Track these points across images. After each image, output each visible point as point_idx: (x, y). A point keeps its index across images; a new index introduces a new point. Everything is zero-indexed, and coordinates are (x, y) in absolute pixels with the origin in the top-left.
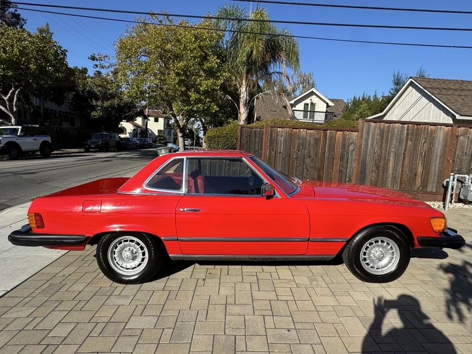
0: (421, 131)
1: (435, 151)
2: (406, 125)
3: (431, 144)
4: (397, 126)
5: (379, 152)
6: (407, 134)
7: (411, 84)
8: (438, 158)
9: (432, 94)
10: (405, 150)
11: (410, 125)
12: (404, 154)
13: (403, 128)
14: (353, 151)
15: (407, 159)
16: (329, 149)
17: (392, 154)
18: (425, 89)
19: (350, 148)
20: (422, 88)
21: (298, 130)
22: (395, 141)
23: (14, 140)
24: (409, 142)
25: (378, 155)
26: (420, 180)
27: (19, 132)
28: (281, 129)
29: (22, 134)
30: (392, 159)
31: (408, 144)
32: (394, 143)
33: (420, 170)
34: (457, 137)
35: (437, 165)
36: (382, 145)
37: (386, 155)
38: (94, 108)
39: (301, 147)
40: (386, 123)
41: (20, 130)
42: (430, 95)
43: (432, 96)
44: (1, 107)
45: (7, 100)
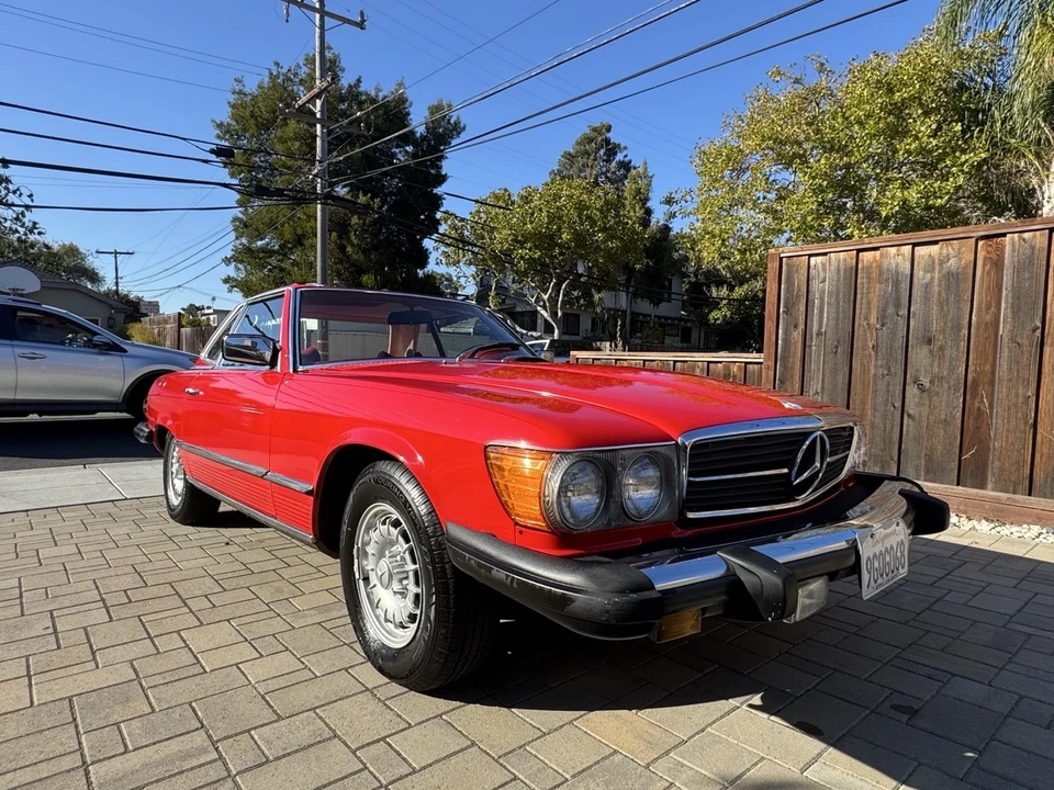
27: (546, 348)
41: (547, 345)
44: (543, 312)
45: (548, 299)
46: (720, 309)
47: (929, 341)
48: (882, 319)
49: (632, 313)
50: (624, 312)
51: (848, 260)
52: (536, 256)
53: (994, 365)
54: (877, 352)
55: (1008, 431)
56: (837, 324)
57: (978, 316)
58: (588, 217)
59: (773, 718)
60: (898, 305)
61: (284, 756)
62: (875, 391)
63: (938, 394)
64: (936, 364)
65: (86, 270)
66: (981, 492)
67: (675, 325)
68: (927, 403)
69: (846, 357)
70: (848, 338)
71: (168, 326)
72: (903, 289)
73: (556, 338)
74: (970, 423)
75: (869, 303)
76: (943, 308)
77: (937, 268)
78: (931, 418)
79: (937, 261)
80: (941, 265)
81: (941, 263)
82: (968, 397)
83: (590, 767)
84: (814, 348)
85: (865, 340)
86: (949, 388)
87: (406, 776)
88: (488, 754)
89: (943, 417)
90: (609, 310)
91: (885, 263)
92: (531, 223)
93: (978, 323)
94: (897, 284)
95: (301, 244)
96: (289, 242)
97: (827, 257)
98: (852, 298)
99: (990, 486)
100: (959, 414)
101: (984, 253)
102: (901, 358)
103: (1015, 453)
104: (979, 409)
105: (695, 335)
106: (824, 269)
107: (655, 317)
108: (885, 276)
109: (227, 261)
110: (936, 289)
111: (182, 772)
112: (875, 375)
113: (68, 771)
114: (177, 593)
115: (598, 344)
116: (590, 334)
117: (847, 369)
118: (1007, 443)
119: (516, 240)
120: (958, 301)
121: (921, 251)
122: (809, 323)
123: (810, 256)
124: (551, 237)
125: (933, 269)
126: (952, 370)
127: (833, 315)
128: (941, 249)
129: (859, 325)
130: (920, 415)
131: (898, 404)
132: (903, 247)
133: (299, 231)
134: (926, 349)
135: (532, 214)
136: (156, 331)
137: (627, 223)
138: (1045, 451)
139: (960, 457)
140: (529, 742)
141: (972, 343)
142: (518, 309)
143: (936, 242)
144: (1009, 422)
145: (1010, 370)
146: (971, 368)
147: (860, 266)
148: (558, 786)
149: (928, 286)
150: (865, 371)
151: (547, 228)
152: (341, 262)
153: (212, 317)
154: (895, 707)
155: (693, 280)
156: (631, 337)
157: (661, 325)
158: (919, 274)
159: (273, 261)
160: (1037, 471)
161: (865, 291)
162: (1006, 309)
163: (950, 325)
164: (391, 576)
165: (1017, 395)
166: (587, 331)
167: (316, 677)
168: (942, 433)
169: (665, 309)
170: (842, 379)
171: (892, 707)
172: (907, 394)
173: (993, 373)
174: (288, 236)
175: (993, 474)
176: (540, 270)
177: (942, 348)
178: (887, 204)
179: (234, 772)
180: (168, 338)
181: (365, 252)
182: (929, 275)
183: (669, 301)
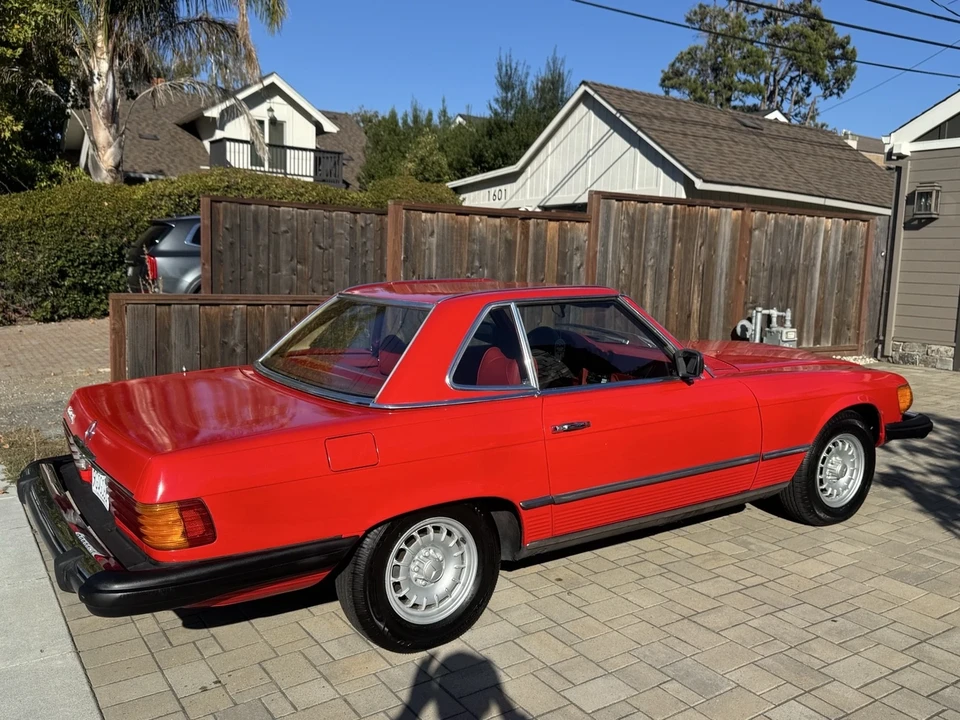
0: (696, 220)
1: (719, 261)
2: (671, 207)
3: (712, 247)
4: (657, 209)
5: (627, 269)
6: (674, 225)
7: (585, 98)
8: (724, 277)
9: (639, 128)
10: (671, 263)
11: (679, 206)
12: (671, 271)
13: (666, 212)
14: (579, 268)
15: (674, 282)
16: (535, 266)
17: (650, 273)
18: (622, 114)
19: (575, 262)
20: (614, 112)
21: (467, 218)
22: (653, 242)
24: (678, 245)
25: (625, 275)
26: (696, 326)
28: (429, 215)
30: (649, 283)
31: (676, 250)
32: (653, 247)
33: (696, 305)
34: (751, 232)
35: (722, 292)
36: (631, 252)
37: (639, 274)
39: (477, 264)
40: (639, 202)
42: (635, 129)
43: (640, 133)
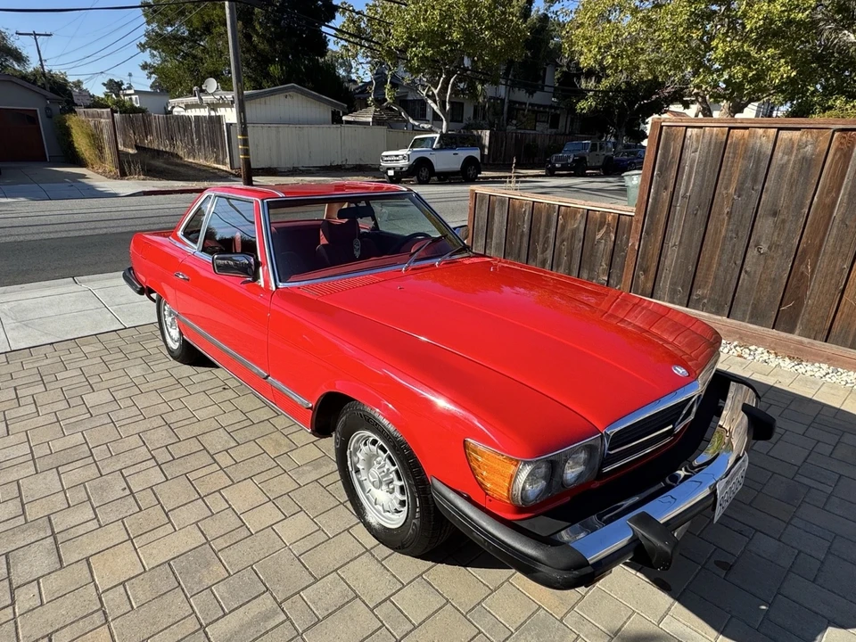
23: (427, 155)
27: (436, 142)
29: (441, 146)
38: (582, 94)
41: (437, 140)
44: (433, 105)
45: (438, 94)
46: (587, 100)
47: (775, 214)
48: (739, 191)
49: (510, 101)
50: (503, 100)
51: (720, 134)
52: (429, 54)
53: (822, 241)
54: (730, 218)
55: (821, 292)
56: (701, 190)
57: (819, 197)
58: (476, 14)
59: (638, 574)
60: (755, 181)
61: (329, 615)
62: (722, 250)
63: (772, 258)
64: (776, 234)
65: (10, 49)
66: (790, 336)
67: (546, 112)
68: (762, 263)
69: (705, 220)
70: (708, 204)
71: (102, 120)
72: (762, 165)
73: (444, 131)
74: (793, 282)
75: (731, 175)
76: (792, 187)
77: (795, 152)
78: (764, 276)
79: (795, 146)
80: (798, 150)
81: (800, 147)
82: (796, 263)
83: (525, 622)
84: (678, 208)
85: (723, 208)
86: (783, 254)
87: (411, 631)
88: (458, 610)
89: (773, 276)
90: (491, 98)
91: (752, 141)
92: (425, 20)
93: (818, 204)
94: (758, 161)
95: (210, 33)
96: (197, 29)
97: (702, 130)
98: (717, 170)
99: (797, 332)
100: (786, 276)
101: (837, 144)
102: (748, 225)
103: (823, 310)
104: (802, 273)
105: (562, 122)
106: (698, 141)
107: (530, 104)
108: (749, 154)
109: (142, 47)
110: (790, 170)
111: (267, 632)
112: (725, 237)
113: (194, 633)
114: (205, 448)
115: (480, 131)
116: (472, 121)
117: (702, 229)
118: (818, 301)
119: (410, 38)
120: (806, 183)
121: (784, 135)
122: (677, 187)
123: (687, 127)
124: (443, 35)
125: (792, 152)
126: (788, 239)
127: (698, 182)
128: (802, 135)
129: (719, 194)
130: (755, 272)
131: (739, 262)
132: (769, 130)
133: (206, 19)
134: (770, 221)
135: (426, 11)
136: (92, 124)
137: (512, 20)
138: (846, 310)
139: (779, 308)
140: (484, 599)
141: (809, 220)
142: (410, 98)
143: (799, 129)
144: (823, 286)
145: (834, 245)
146: (804, 239)
147: (729, 142)
148: (507, 639)
149: (783, 167)
150: (717, 232)
151: (439, 26)
152: (248, 51)
153: (134, 97)
154: (718, 563)
155: (565, 69)
156: (508, 125)
157: (534, 112)
158: (778, 155)
159: (184, 48)
160: (836, 323)
161: (729, 164)
162: (843, 195)
163: (794, 203)
164: (381, 482)
165: (835, 266)
166: (469, 118)
167: (330, 538)
168: (769, 289)
169: (538, 97)
170: (697, 237)
171: (715, 562)
172: (748, 255)
173: (821, 246)
174: (196, 24)
175: (802, 324)
176: (431, 66)
177: (783, 221)
178: (753, 18)
179: (301, 631)
180: (105, 131)
181: (271, 42)
182: (786, 157)
183: (542, 90)
